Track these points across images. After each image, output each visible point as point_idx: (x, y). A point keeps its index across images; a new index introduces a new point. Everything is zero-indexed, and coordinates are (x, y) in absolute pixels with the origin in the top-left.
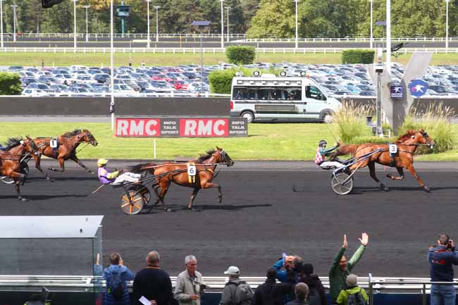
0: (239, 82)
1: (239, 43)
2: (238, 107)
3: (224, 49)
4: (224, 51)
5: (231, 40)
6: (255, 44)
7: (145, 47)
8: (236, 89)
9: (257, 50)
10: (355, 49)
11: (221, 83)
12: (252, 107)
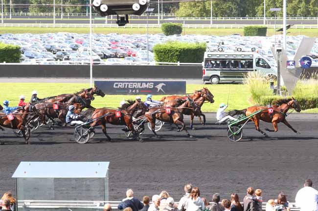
0: (209, 56)
1: (171, 21)
2: (208, 73)
3: (160, 25)
4: (160, 27)
5: (164, 18)
6: (182, 22)
7: (104, 23)
8: (207, 61)
9: (184, 25)
10: (253, 25)
11: (162, 52)
12: (218, 73)
